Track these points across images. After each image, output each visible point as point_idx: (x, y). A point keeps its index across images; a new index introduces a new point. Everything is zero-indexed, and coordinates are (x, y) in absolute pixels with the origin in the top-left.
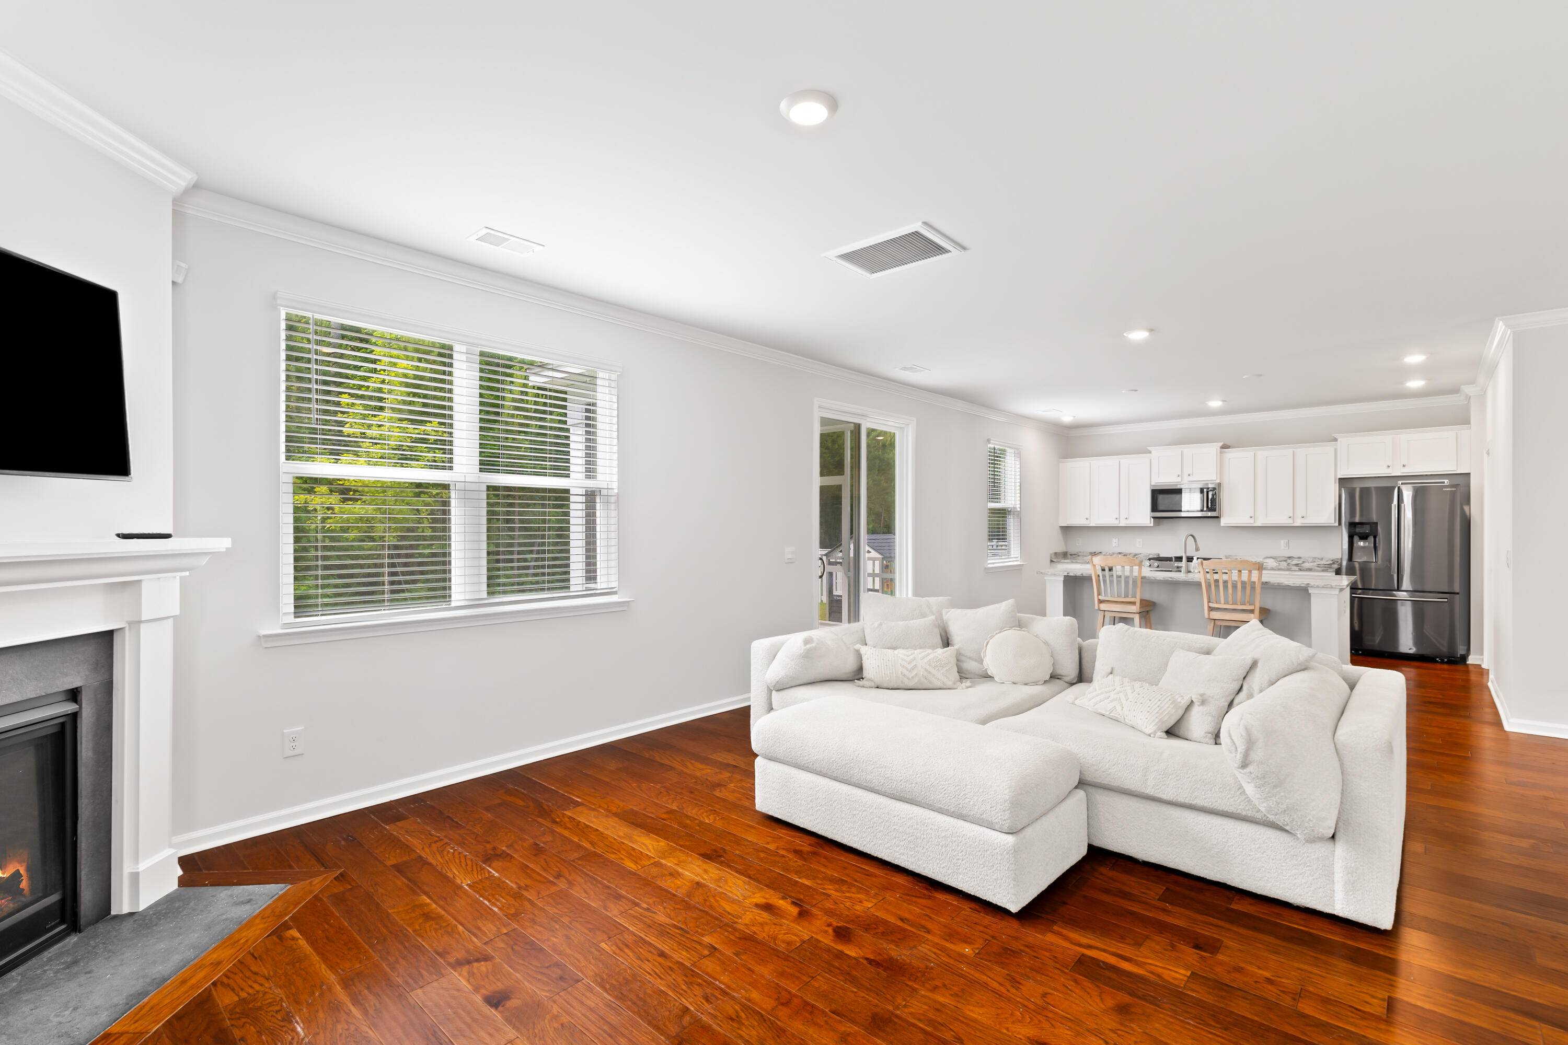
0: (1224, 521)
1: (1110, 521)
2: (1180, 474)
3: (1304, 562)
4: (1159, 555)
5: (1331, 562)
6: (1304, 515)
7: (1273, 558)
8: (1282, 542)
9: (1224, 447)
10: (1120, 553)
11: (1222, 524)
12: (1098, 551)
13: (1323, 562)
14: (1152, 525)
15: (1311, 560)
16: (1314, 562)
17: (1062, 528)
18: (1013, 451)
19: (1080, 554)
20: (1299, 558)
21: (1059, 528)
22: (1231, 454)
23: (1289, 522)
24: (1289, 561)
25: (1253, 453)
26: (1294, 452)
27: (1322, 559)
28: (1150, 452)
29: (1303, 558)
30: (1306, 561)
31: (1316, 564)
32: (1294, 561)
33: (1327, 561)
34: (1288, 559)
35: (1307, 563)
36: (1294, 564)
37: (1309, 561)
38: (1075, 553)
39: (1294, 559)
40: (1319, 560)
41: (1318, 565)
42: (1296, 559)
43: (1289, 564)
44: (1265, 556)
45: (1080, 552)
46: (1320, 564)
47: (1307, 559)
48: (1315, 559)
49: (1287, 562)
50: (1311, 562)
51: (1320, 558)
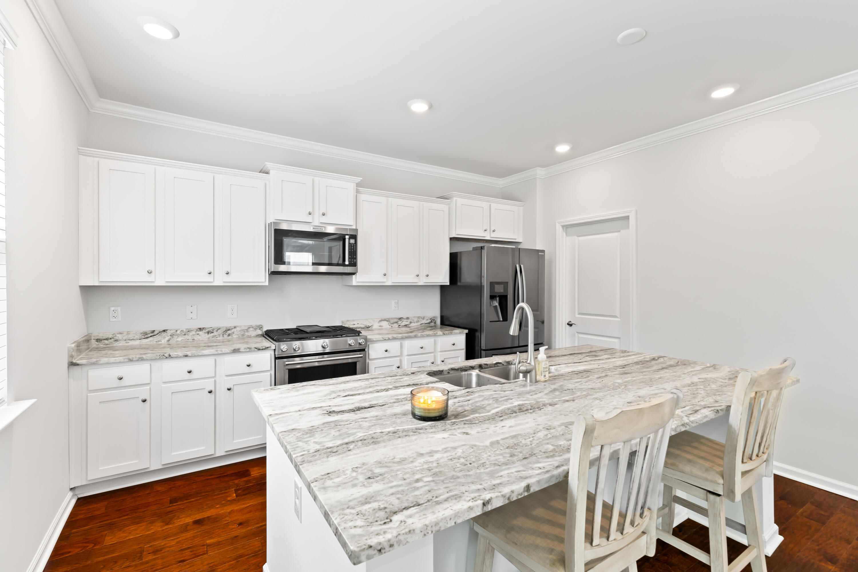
0: (358, 279)
2: (311, 211)
3: (411, 322)
5: (430, 321)
6: (428, 274)
7: (387, 321)
8: (393, 302)
10: (200, 329)
11: (354, 284)
12: (159, 328)
13: (425, 321)
14: (267, 284)
15: (416, 320)
16: (418, 322)
17: (82, 287)
19: (119, 337)
20: (408, 318)
21: (78, 290)
22: (364, 196)
26: (419, 204)
27: (424, 318)
29: (410, 319)
30: (413, 321)
31: (419, 323)
32: (403, 322)
33: (427, 320)
34: (398, 320)
35: (413, 323)
36: (404, 325)
37: (415, 321)
38: (110, 336)
39: (403, 320)
40: (422, 320)
41: (421, 324)
42: (405, 320)
43: (399, 326)
44: (380, 319)
45: (120, 333)
46: (422, 324)
47: (413, 319)
48: (419, 318)
49: (398, 324)
50: (416, 322)
51: (423, 317)
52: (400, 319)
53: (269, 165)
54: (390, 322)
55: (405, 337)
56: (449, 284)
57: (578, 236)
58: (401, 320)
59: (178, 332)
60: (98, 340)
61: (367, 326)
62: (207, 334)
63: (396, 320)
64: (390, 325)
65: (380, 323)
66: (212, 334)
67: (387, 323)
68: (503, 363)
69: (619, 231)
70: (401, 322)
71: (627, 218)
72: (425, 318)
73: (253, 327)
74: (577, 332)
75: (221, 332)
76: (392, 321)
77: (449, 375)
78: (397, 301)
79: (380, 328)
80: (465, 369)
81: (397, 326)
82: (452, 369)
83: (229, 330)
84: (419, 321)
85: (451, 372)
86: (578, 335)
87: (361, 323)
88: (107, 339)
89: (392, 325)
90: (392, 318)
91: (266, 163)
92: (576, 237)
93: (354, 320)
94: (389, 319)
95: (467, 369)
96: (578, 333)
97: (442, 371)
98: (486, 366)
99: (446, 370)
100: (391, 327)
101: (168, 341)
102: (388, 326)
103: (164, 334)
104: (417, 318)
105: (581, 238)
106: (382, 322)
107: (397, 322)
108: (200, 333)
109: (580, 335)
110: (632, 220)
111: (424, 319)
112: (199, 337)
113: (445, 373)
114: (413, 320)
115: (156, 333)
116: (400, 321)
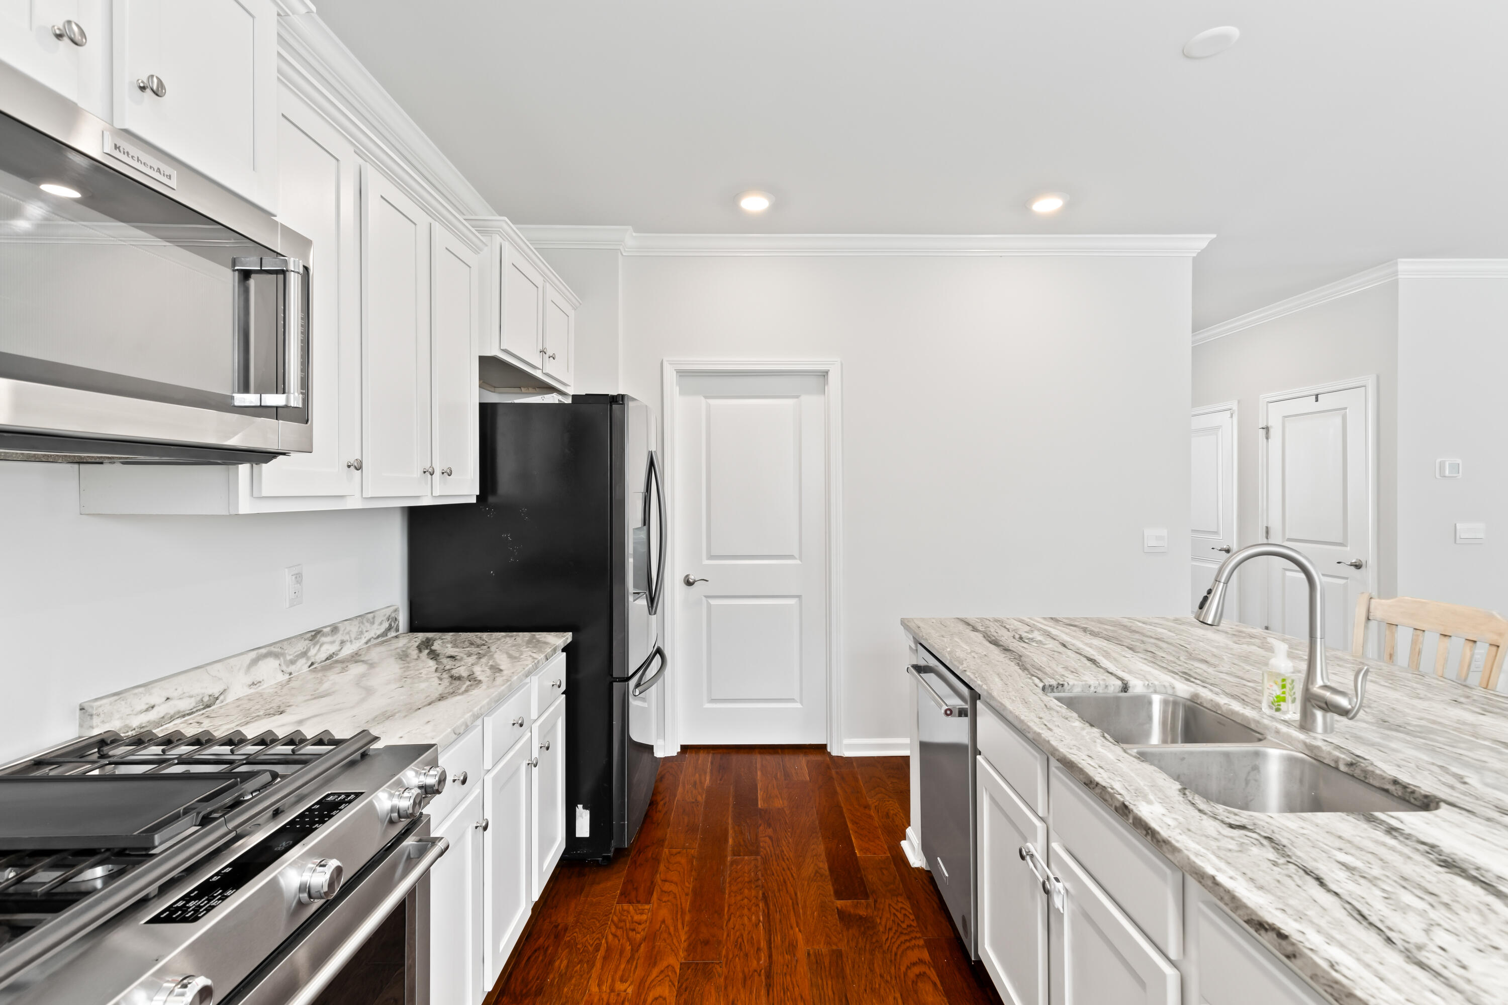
3: (342, 643)
5: (387, 624)
7: (276, 656)
13: (375, 629)
15: (354, 630)
20: (335, 628)
27: (374, 618)
29: (341, 627)
30: (347, 636)
31: (362, 641)
32: (323, 648)
33: (381, 623)
34: (310, 643)
35: (348, 644)
36: (324, 657)
37: (351, 637)
39: (322, 638)
40: (368, 626)
41: (368, 642)
42: (328, 638)
43: (312, 664)
46: (369, 640)
47: (347, 628)
48: (361, 622)
49: (308, 658)
50: (354, 639)
51: (370, 615)
52: (316, 634)
54: (285, 657)
56: (475, 501)
57: (706, 397)
58: (318, 642)
61: (206, 699)
63: (301, 646)
64: (284, 668)
65: (255, 669)
67: (277, 662)
69: (797, 397)
70: (317, 647)
71: (824, 374)
72: (376, 620)
74: (705, 596)
76: (291, 652)
79: (252, 690)
81: (305, 669)
84: (360, 633)
86: (707, 601)
89: (292, 668)
90: (290, 640)
92: (702, 398)
94: (282, 643)
96: (707, 597)
100: (287, 677)
102: (281, 677)
104: (356, 621)
105: (713, 402)
106: (258, 665)
107: (304, 654)
109: (713, 602)
110: (833, 378)
111: (374, 623)
114: (347, 632)
116: (315, 645)
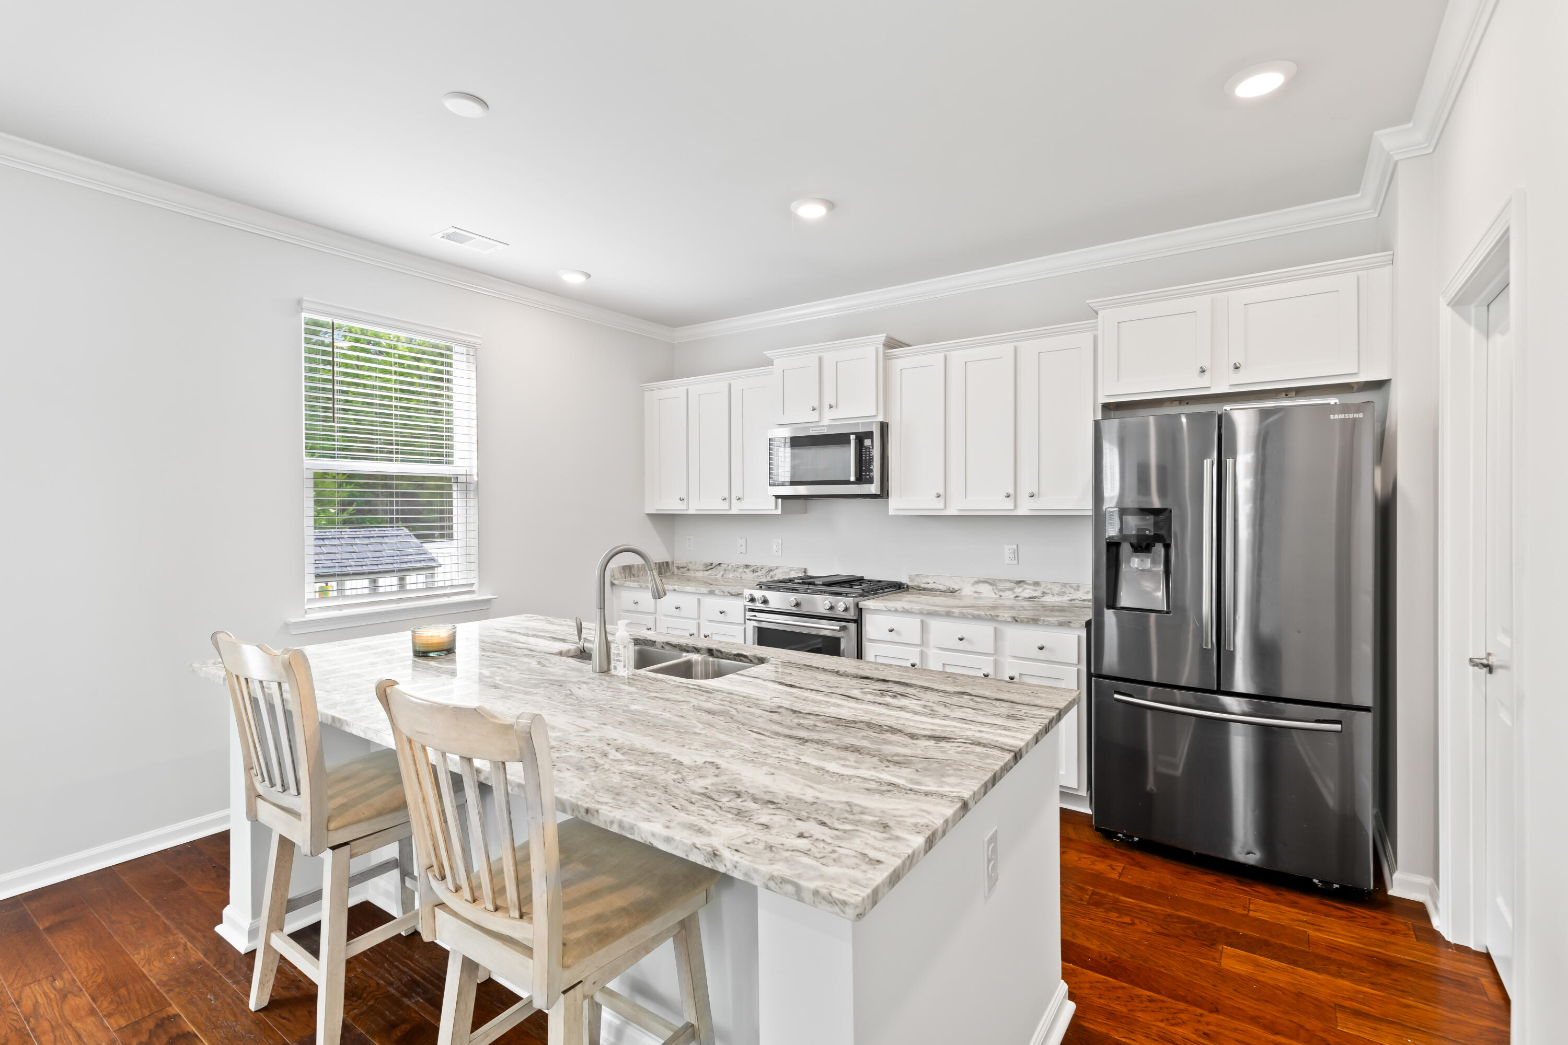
0: (895, 504)
1: (716, 506)
2: (816, 405)
3: (1044, 593)
4: (805, 571)
6: (1035, 491)
7: (991, 584)
8: (1007, 548)
9: (892, 344)
10: (747, 566)
11: (891, 512)
12: (716, 562)
13: (1081, 595)
14: (779, 512)
15: (1057, 589)
16: (1062, 594)
18: (464, 350)
19: (690, 566)
20: (1036, 584)
21: (646, 517)
22: (903, 360)
23: (1004, 506)
24: (1018, 590)
25: (942, 356)
26: (1016, 348)
27: (1078, 586)
28: (770, 363)
29: (1043, 585)
30: (1049, 591)
31: (1066, 598)
32: (1027, 591)
33: (1087, 593)
34: (1015, 585)
35: (1050, 596)
36: (1028, 596)
37: (1055, 592)
38: (685, 565)
39: (1026, 586)
40: (1072, 591)
41: (1071, 600)
42: (1031, 587)
43: (1017, 596)
44: (976, 579)
45: (691, 563)
46: (1074, 600)
47: (1050, 586)
48: (1065, 587)
49: (1014, 593)
50: (1057, 594)
51: (1074, 585)
52: (1019, 583)
53: (769, 354)
54: (996, 586)
55: (927, 611)
58: (1022, 586)
59: (730, 567)
60: (678, 568)
61: (951, 589)
62: (752, 573)
63: (1009, 585)
64: (996, 592)
65: (977, 586)
66: (756, 574)
67: (991, 588)
68: (750, 658)
70: (1021, 589)
72: (1081, 588)
73: (794, 570)
75: (764, 572)
76: (1001, 586)
77: (662, 651)
78: (1015, 547)
79: (976, 595)
80: (685, 648)
81: (1012, 597)
82: (668, 644)
83: (771, 570)
84: (1064, 593)
85: (667, 647)
87: (939, 582)
88: (682, 568)
89: (1001, 593)
90: (1000, 580)
91: (765, 353)
93: (927, 576)
94: (994, 580)
95: (688, 649)
97: (655, 642)
98: (719, 654)
99: (659, 643)
100: (998, 596)
101: (722, 576)
102: (993, 595)
103: (719, 568)
104: (1059, 585)
106: (980, 584)
107: (1011, 589)
108: (746, 570)
111: (1078, 590)
112: (746, 576)
113: (659, 646)
114: (1050, 589)
115: (714, 565)
116: (1019, 587)
